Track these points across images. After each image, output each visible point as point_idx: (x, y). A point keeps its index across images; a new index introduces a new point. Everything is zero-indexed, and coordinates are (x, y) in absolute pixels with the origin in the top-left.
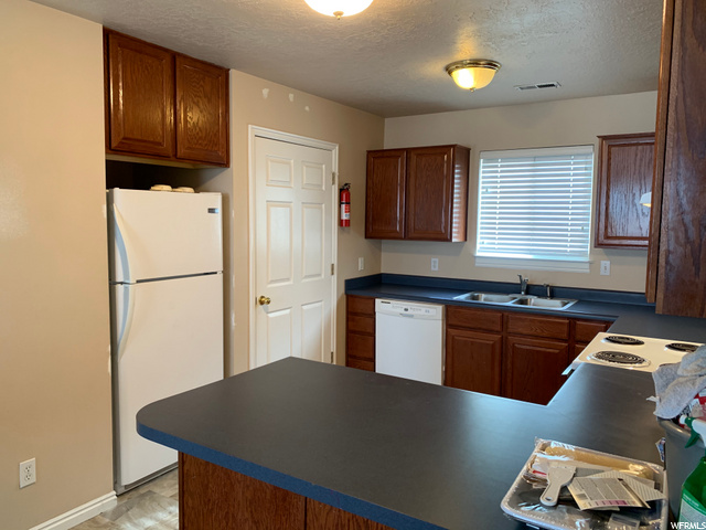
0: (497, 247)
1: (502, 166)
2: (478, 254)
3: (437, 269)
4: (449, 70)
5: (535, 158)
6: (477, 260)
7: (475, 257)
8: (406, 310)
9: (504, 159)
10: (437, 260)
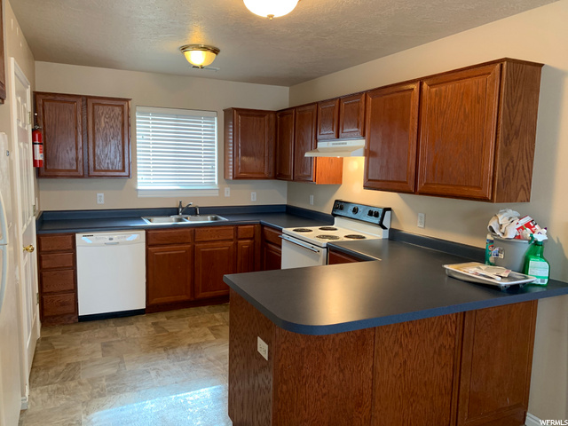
0: (152, 181)
1: (152, 119)
2: (139, 188)
3: (102, 202)
4: (184, 49)
5: (177, 116)
6: (139, 192)
7: (138, 190)
8: (111, 239)
9: (154, 114)
10: (102, 194)
